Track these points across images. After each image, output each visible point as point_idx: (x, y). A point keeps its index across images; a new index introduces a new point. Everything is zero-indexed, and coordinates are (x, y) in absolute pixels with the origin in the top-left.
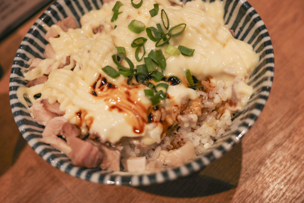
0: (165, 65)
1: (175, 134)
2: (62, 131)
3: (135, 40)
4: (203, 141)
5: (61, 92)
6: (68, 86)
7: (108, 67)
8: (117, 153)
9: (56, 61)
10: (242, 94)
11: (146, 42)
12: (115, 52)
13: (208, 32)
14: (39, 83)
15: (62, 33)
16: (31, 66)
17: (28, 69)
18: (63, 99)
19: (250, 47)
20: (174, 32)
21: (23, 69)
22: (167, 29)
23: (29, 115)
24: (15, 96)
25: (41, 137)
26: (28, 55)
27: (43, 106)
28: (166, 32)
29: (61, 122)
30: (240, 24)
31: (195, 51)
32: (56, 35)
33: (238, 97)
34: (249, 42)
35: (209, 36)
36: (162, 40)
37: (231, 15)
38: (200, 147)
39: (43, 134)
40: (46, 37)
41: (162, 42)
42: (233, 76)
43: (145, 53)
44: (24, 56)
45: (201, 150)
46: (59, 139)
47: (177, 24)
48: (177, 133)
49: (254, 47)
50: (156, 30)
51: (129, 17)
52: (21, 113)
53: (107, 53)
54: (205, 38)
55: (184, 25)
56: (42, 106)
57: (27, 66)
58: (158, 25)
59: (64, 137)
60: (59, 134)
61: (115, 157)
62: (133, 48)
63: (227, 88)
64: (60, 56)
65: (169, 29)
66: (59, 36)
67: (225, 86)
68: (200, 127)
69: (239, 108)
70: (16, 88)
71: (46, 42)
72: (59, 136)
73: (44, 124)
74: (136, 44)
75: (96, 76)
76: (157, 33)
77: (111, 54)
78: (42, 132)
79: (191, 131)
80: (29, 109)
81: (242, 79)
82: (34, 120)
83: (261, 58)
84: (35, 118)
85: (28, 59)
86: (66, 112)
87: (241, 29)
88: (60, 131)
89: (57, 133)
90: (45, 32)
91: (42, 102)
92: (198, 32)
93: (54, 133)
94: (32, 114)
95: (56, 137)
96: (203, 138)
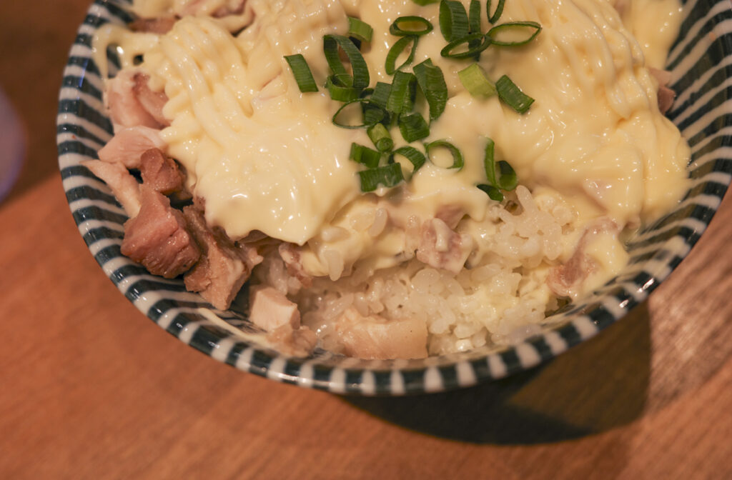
0: (443, 109)
1: (404, 282)
3: (400, 19)
4: (459, 330)
5: (177, 73)
6: (200, 67)
7: (300, 57)
8: (235, 267)
10: (596, 263)
11: (428, 35)
12: (340, 29)
13: (590, 71)
18: (176, 92)
19: (685, 153)
20: (504, 37)
22: (492, 21)
23: (98, 94)
24: (87, 41)
25: (94, 156)
27: (134, 88)
28: (486, 27)
29: (148, 143)
30: (697, 86)
31: (534, 103)
33: (584, 265)
35: (590, 80)
36: (467, 44)
37: (688, 50)
38: (447, 340)
39: (103, 151)
41: (463, 48)
42: (600, 208)
43: (410, 60)
45: (449, 349)
47: (523, 19)
48: (408, 281)
50: (465, 13)
52: (85, 87)
53: (315, 26)
54: (577, 82)
55: (537, 29)
56: (131, 86)
58: (475, 4)
61: (226, 274)
62: (391, 36)
63: (572, 230)
65: (497, 24)
67: (572, 223)
68: (467, 294)
69: (573, 293)
70: (99, 23)
74: (398, 29)
76: (460, 22)
77: (325, 30)
78: (103, 144)
79: (440, 294)
80: (106, 81)
81: (615, 226)
82: (106, 112)
83: (689, 194)
84: (108, 108)
86: (172, 124)
87: (694, 98)
91: (136, 78)
92: (566, 59)
93: (124, 159)
94: (105, 96)
95: (124, 170)
96: (464, 323)
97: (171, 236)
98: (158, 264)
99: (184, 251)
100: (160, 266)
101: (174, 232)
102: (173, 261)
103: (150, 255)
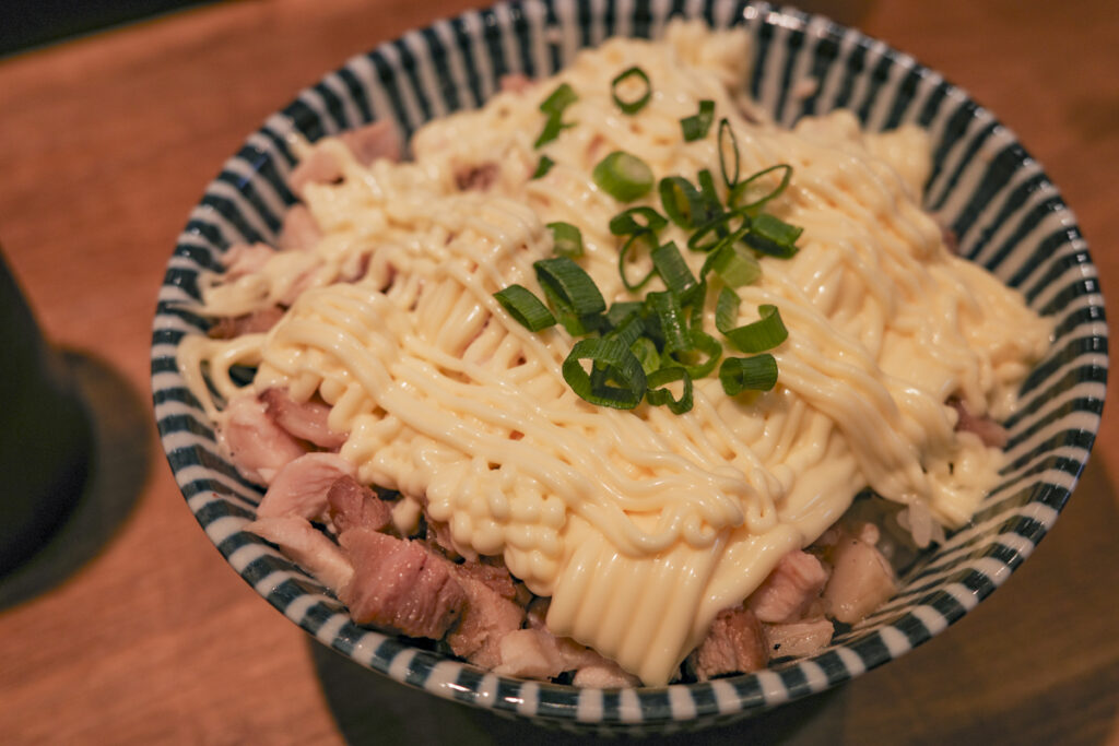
2: (328, 508)
7: (516, 288)
9: (322, 263)
14: (257, 330)
15: (352, 169)
16: (235, 269)
17: (221, 278)
18: (342, 389)
21: (205, 277)
24: (169, 365)
25: (252, 517)
26: (228, 231)
27: (268, 412)
29: (331, 474)
30: (987, 218)
32: (332, 175)
34: (1014, 283)
36: (713, 232)
37: (953, 182)
39: (260, 511)
40: (293, 179)
44: (212, 233)
46: (316, 535)
49: (1030, 298)
50: (695, 189)
51: (598, 141)
52: (186, 424)
56: (263, 411)
57: (220, 269)
58: (705, 176)
59: (331, 528)
60: (318, 516)
64: (339, 249)
66: (339, 181)
70: (175, 337)
71: (291, 199)
72: (317, 525)
73: (266, 475)
75: (474, 318)
80: (215, 415)
84: (232, 454)
85: (225, 247)
87: (989, 234)
88: (322, 507)
89: (310, 511)
90: (293, 161)
91: (263, 397)
93: (299, 508)
94: (221, 438)
95: (307, 523)
97: (421, 569)
98: (418, 618)
99: (446, 587)
100: (421, 620)
101: (423, 562)
102: (435, 609)
103: (401, 608)
